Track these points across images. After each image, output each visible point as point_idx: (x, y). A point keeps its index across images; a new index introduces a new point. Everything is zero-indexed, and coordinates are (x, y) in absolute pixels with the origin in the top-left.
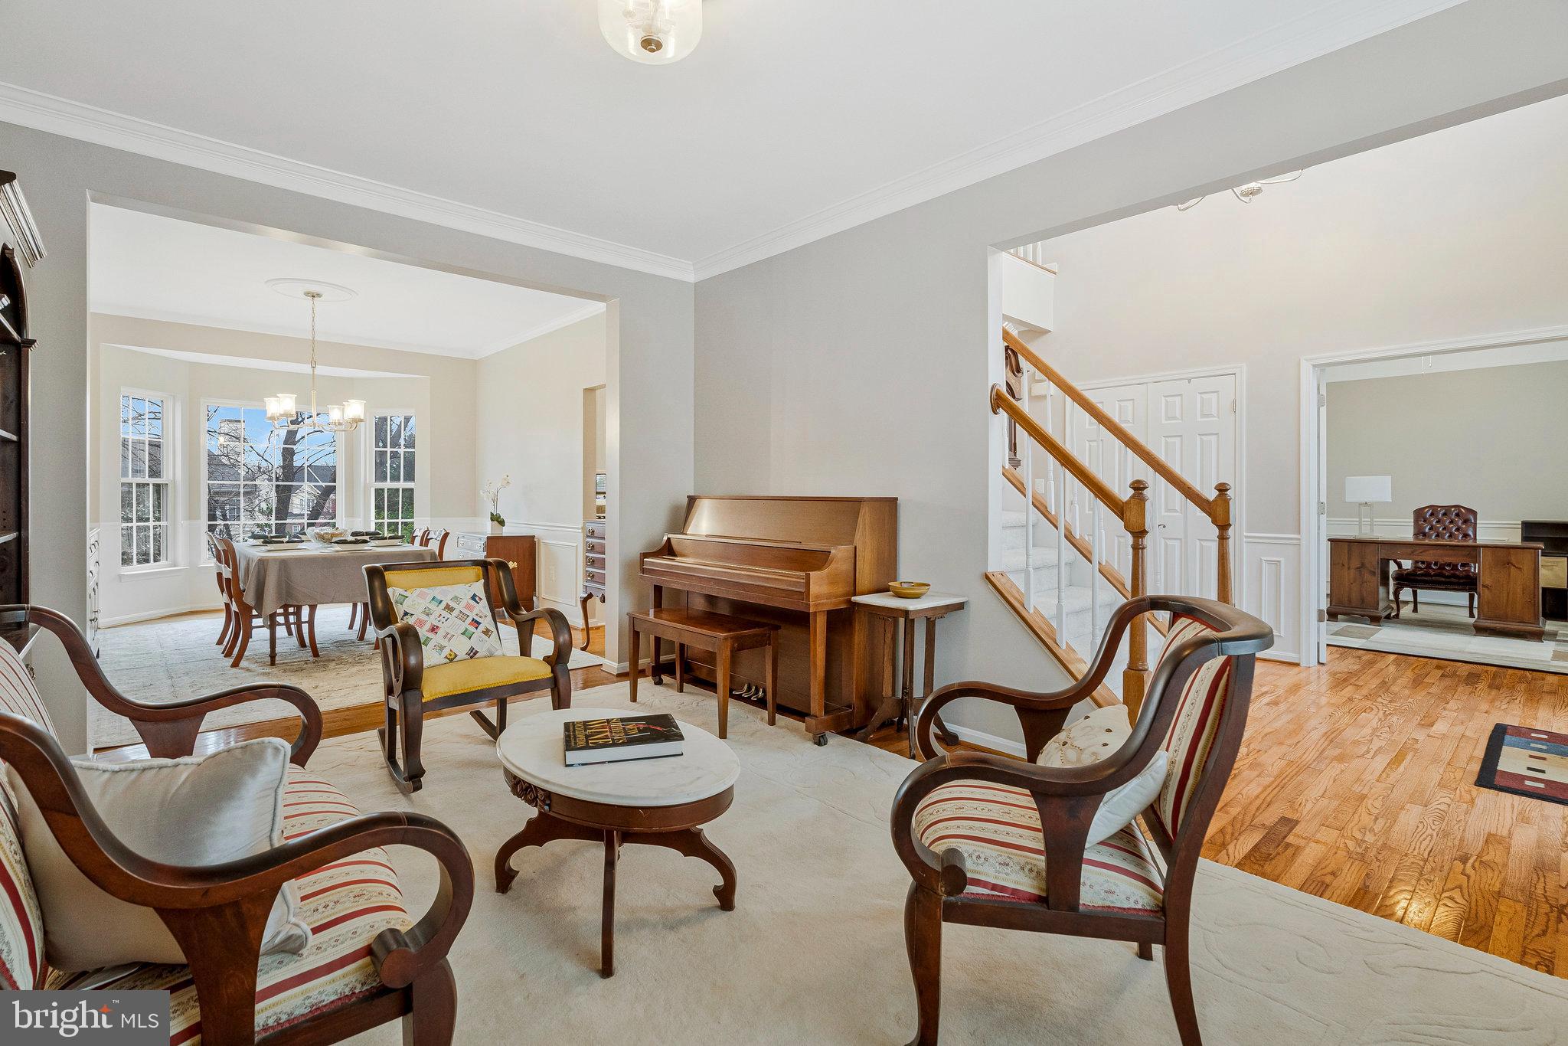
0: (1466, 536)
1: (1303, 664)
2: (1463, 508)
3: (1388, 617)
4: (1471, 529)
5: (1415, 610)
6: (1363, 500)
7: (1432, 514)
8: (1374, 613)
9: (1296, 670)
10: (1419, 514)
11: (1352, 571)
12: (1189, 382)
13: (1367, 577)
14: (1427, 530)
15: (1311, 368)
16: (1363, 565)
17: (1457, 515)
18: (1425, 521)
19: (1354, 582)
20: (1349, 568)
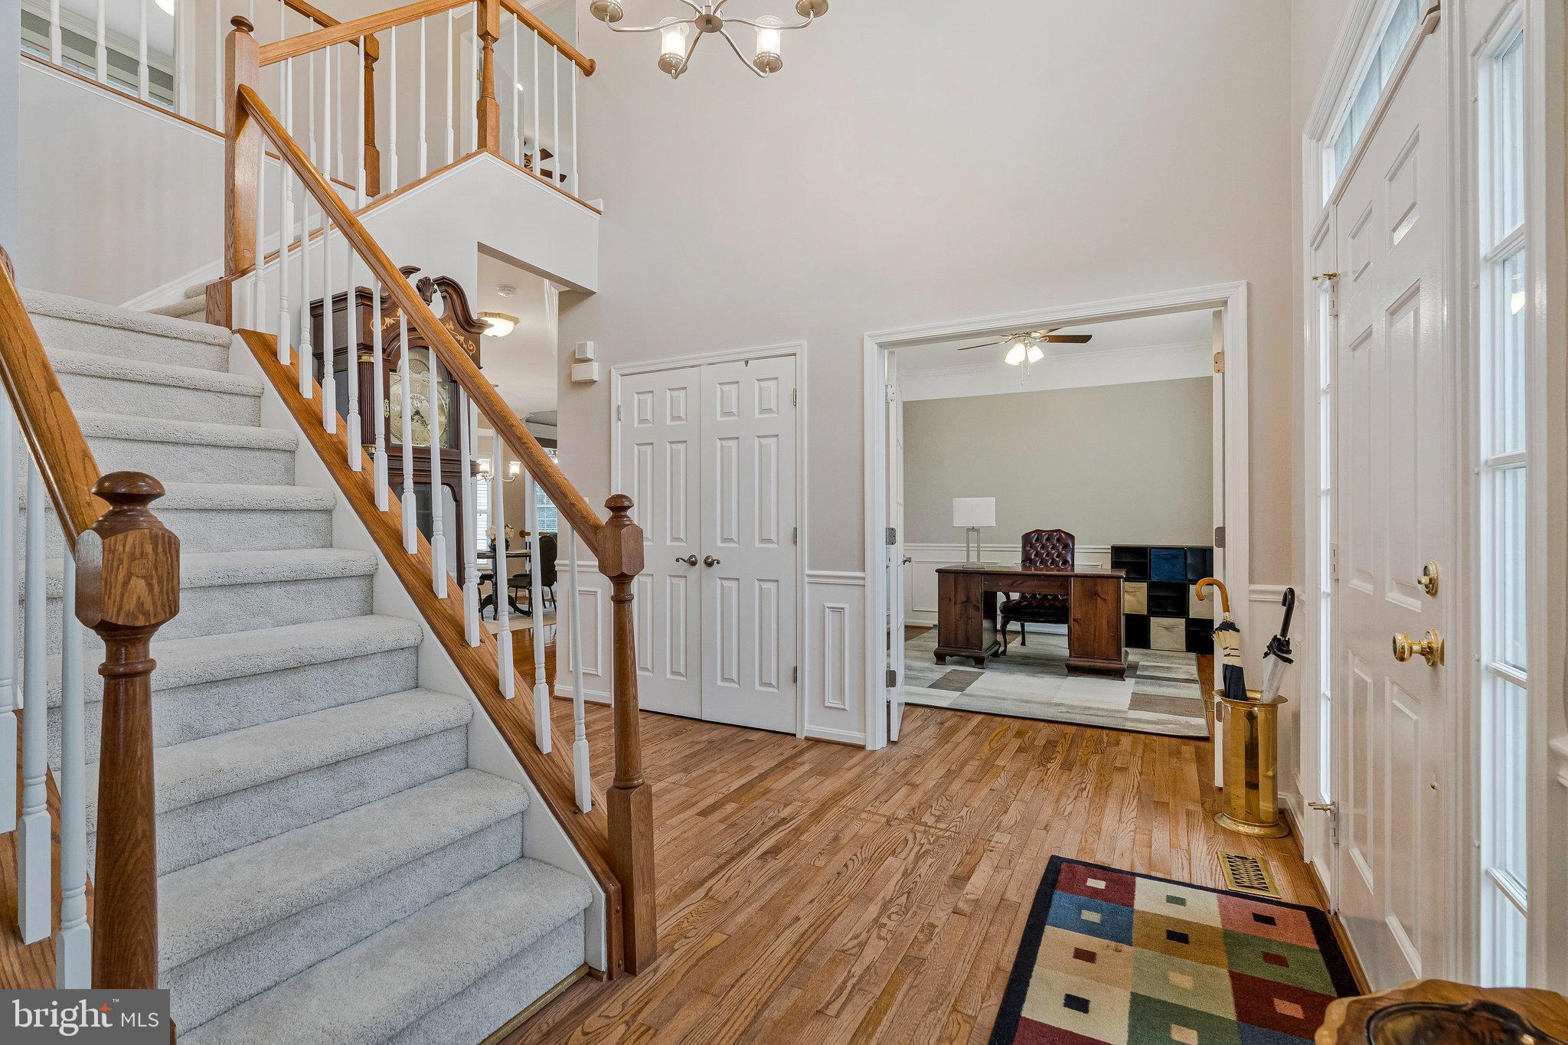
0: (1065, 562)
1: (869, 748)
2: (1064, 532)
3: (995, 655)
4: (1070, 555)
5: (1023, 643)
6: (970, 525)
7: (1037, 540)
8: (976, 653)
9: (860, 755)
10: (1027, 538)
11: (959, 606)
12: (747, 363)
13: (972, 612)
14: (1033, 557)
15: (876, 346)
16: (968, 600)
17: (1058, 540)
18: (1031, 547)
19: (961, 618)
20: (955, 603)
